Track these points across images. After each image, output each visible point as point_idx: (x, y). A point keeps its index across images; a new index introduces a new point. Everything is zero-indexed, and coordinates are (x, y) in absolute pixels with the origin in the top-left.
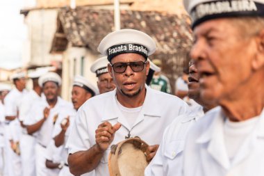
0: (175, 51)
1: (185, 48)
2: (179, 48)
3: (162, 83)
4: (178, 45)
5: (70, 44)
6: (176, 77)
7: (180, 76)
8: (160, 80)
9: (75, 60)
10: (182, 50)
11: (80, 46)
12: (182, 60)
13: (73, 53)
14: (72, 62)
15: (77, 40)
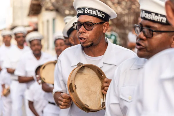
0: (126, 11)
1: (134, 9)
2: (130, 9)
3: (113, 38)
4: (128, 6)
5: (43, 9)
6: (127, 31)
7: (130, 31)
8: (112, 35)
9: (48, 21)
10: (132, 11)
11: (52, 10)
12: (132, 18)
13: (46, 16)
14: (46, 23)
15: (49, 5)
